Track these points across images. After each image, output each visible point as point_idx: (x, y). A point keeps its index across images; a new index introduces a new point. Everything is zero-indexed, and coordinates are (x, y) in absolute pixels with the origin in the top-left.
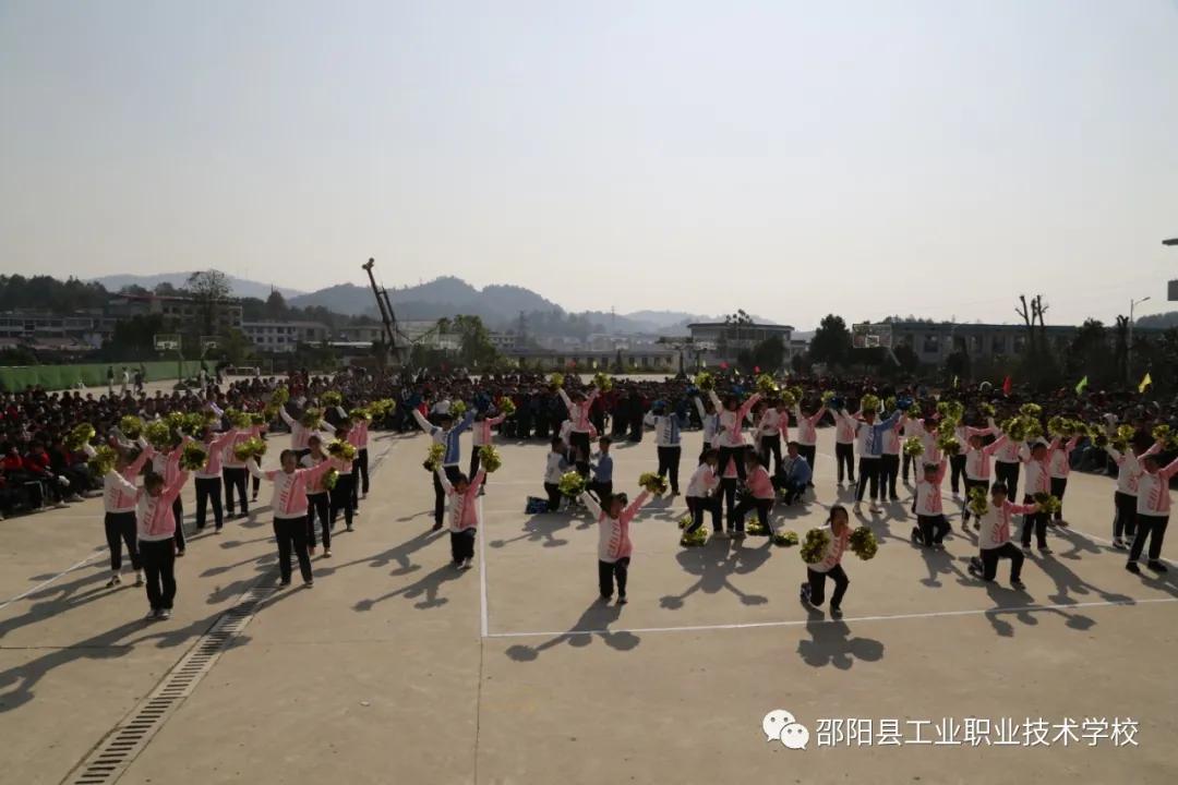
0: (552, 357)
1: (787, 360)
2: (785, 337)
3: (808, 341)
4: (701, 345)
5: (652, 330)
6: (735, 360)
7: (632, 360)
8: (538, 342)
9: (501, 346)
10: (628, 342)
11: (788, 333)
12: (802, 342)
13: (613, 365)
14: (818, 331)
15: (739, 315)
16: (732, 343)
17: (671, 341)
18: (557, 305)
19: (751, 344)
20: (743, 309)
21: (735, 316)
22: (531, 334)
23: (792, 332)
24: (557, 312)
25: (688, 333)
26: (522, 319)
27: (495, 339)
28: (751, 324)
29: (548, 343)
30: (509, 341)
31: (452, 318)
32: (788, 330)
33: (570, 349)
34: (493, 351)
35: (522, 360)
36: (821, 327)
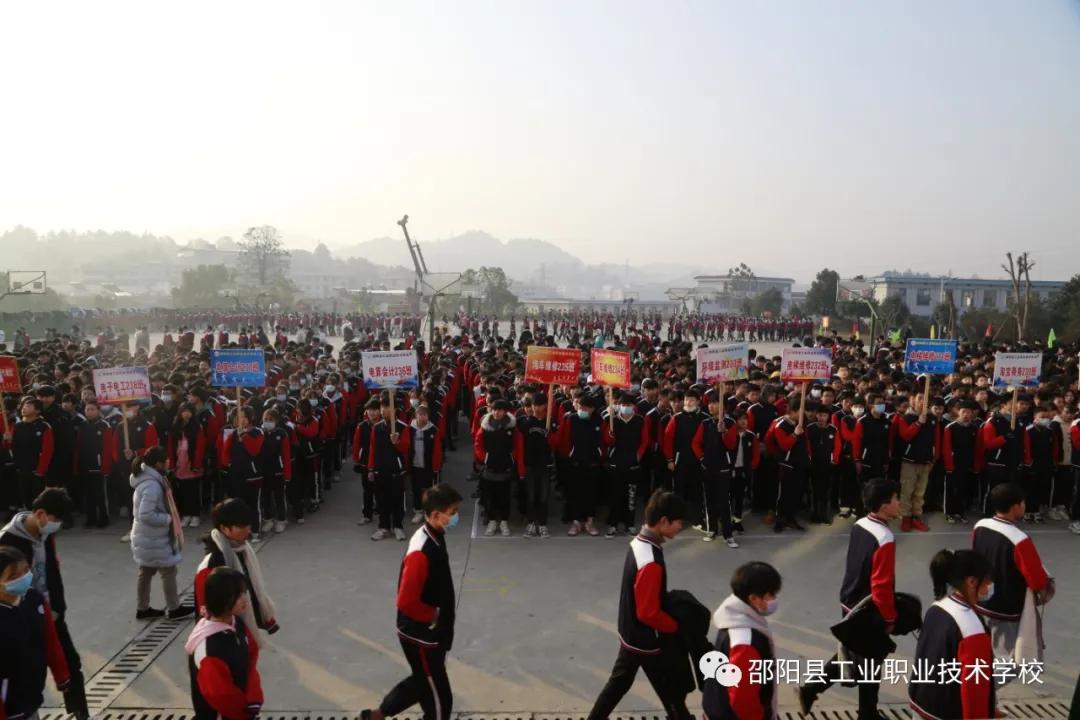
1: (785, 310)
2: (786, 289)
3: (806, 293)
9: (523, 295)
11: (789, 285)
12: (801, 294)
14: (814, 284)
15: (741, 269)
16: (736, 295)
18: (576, 258)
19: (752, 295)
20: (745, 264)
21: (737, 270)
23: (793, 285)
25: (695, 284)
28: (752, 277)
30: (530, 290)
32: (789, 282)
34: (515, 298)
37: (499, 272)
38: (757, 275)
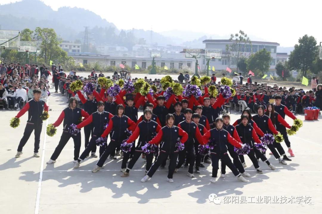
0: (107, 60)
1: (273, 67)
2: (272, 50)
3: (289, 54)
4: (210, 55)
5: (178, 43)
6: (235, 66)
7: (163, 65)
8: (98, 49)
9: (70, 51)
10: (161, 52)
11: (275, 48)
12: (285, 54)
13: (149, 68)
14: (296, 46)
15: (240, 34)
16: (234, 54)
17: (189, 52)
18: (112, 23)
19: (247, 55)
20: (242, 31)
21: (237, 35)
22: (92, 44)
23: (278, 47)
24: (111, 29)
25: (203, 46)
26: (86, 31)
27: (66, 46)
28: (248, 41)
29: (104, 50)
30: (76, 48)
31: (32, 29)
32: (275, 45)
33: (121, 55)
34: (63, 54)
35: (85, 62)
36: (299, 44)
37: (50, 33)
38: (252, 39)
